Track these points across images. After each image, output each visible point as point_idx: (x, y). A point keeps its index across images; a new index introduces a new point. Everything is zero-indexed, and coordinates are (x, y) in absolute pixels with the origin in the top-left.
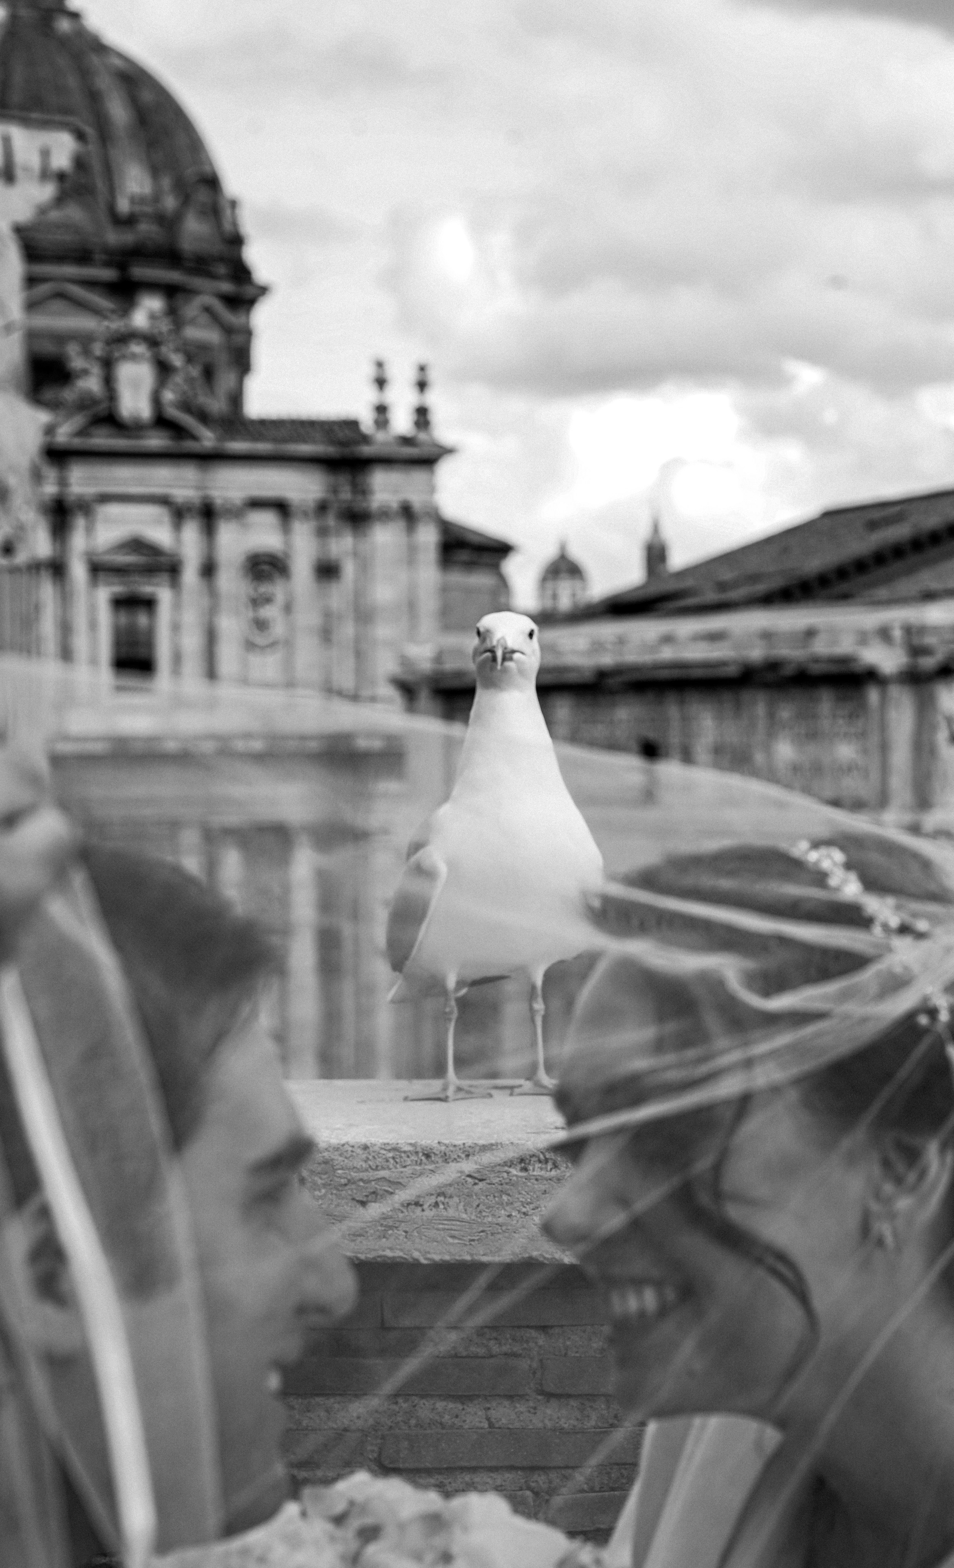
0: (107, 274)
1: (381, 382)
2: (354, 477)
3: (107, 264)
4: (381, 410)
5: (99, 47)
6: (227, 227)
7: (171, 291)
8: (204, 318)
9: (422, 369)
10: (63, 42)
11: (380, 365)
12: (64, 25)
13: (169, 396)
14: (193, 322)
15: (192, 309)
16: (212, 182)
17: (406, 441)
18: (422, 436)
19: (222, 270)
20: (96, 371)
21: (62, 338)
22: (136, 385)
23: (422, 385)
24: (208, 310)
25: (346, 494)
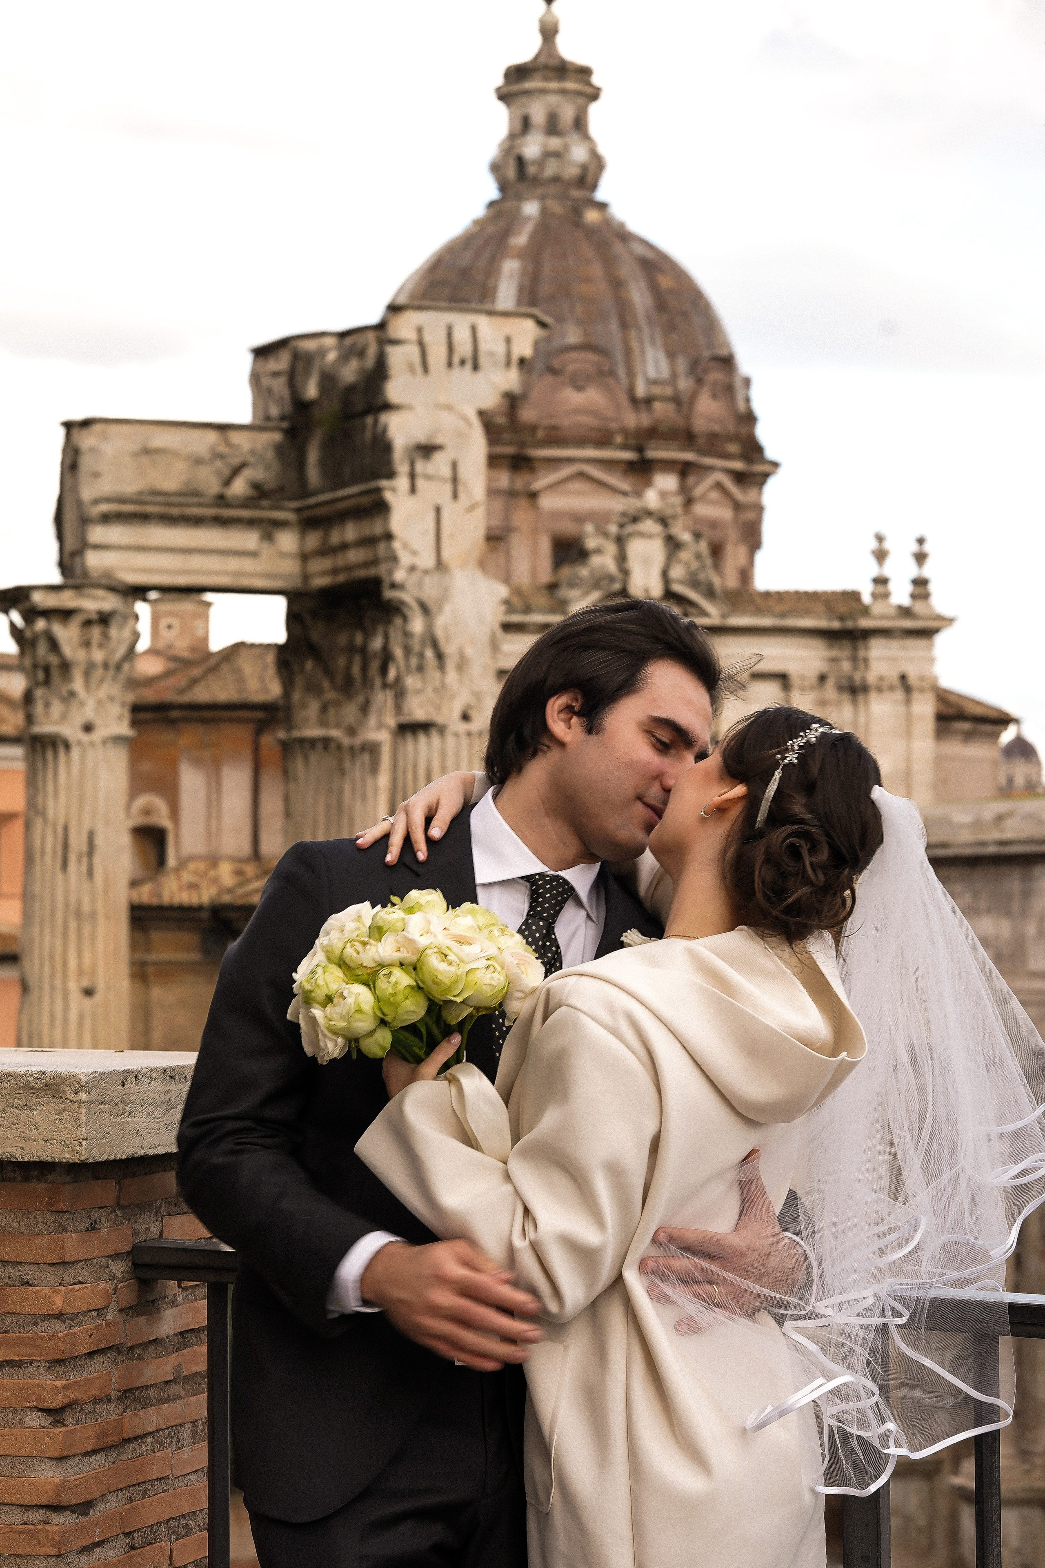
0: (628, 455)
1: (881, 555)
2: (855, 649)
3: (625, 447)
4: (881, 581)
5: (624, 236)
6: (741, 406)
7: (684, 470)
8: (715, 495)
9: (921, 541)
10: (591, 232)
11: (880, 538)
12: (591, 216)
13: (677, 572)
14: (703, 498)
15: (703, 487)
16: (727, 362)
17: (905, 612)
18: (919, 608)
19: (733, 448)
20: (611, 549)
21: (579, 518)
22: (646, 562)
23: (920, 558)
24: (719, 486)
25: (846, 666)
